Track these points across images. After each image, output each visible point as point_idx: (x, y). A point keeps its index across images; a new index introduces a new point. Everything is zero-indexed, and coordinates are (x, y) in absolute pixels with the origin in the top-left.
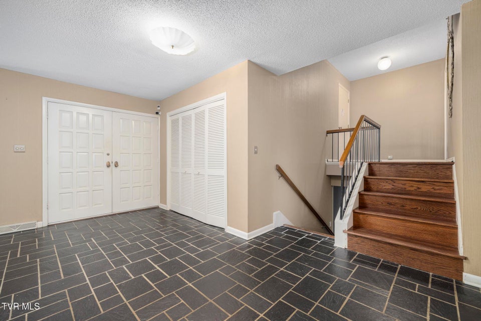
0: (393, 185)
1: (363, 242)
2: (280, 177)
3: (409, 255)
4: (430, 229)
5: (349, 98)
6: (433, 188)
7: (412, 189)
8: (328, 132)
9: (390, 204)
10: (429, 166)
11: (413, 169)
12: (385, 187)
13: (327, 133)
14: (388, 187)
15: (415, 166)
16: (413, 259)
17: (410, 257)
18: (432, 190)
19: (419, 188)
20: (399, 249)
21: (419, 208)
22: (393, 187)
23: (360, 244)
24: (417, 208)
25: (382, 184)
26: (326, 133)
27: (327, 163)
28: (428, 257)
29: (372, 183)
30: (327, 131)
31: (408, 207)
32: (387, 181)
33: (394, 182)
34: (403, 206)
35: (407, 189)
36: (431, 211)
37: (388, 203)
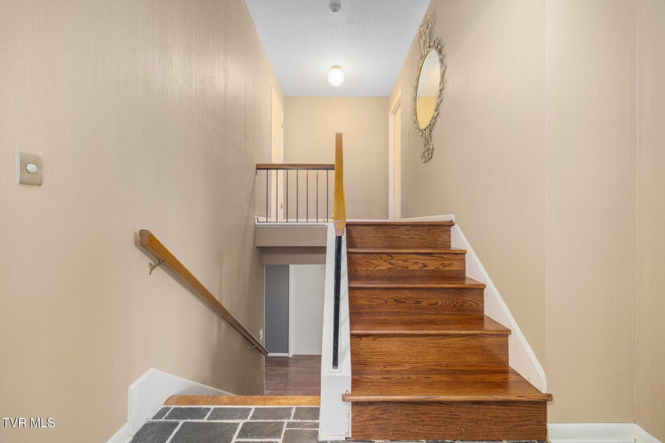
0: (390, 263)
1: (385, 411)
2: (153, 268)
3: (471, 417)
4: (473, 344)
5: (282, 121)
6: (442, 264)
7: (416, 267)
8: (259, 167)
9: (398, 301)
10: (426, 228)
11: (406, 233)
12: (378, 268)
13: (258, 169)
14: (383, 268)
15: (410, 227)
16: (476, 422)
17: (471, 421)
18: (441, 267)
19: (425, 266)
20: (453, 409)
21: (440, 303)
22: (391, 266)
23: (379, 418)
24: (437, 303)
25: (374, 262)
26: (255, 167)
27: (257, 223)
28: (500, 411)
29: (358, 261)
30: (257, 165)
31: (425, 303)
32: (381, 255)
33: (393, 258)
34: (418, 303)
35: (410, 268)
36: (455, 306)
37: (395, 300)
